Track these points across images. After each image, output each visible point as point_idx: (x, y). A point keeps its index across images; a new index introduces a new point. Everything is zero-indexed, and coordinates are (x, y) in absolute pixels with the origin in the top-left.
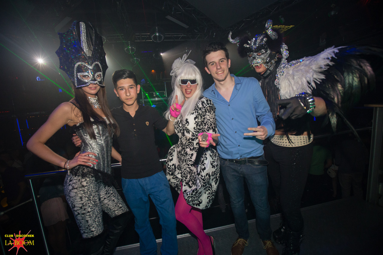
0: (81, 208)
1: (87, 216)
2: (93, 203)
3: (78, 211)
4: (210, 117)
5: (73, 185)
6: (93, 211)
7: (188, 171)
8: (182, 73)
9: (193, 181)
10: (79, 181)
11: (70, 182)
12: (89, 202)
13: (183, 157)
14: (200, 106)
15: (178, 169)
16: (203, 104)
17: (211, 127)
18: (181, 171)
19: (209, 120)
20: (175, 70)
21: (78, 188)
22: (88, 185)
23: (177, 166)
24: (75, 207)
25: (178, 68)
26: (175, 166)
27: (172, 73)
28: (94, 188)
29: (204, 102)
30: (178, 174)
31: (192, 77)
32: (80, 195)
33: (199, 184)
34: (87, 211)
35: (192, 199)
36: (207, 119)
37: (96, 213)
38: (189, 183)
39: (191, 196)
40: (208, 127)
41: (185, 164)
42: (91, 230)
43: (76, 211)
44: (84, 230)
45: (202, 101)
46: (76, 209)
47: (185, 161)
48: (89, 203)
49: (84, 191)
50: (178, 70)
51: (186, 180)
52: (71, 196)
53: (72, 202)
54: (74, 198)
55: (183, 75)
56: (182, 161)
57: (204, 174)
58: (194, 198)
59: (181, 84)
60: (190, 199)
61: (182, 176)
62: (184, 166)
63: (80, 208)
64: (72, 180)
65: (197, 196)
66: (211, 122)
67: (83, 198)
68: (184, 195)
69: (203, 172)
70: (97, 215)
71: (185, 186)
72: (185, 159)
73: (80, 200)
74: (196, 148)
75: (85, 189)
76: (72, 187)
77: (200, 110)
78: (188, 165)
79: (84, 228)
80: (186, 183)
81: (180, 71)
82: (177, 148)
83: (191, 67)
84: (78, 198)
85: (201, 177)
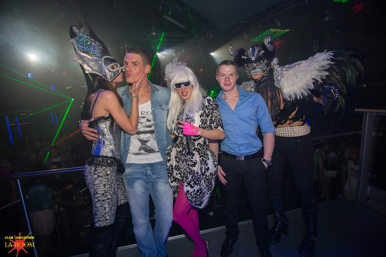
0: (103, 194)
1: (106, 202)
2: (113, 191)
3: (99, 198)
4: (217, 114)
5: (98, 174)
6: (112, 198)
7: (188, 171)
8: (174, 76)
9: (195, 181)
10: (104, 170)
11: (94, 171)
12: (110, 189)
13: (184, 157)
14: (207, 104)
15: (176, 170)
16: (210, 102)
17: (219, 124)
18: (179, 172)
19: (217, 117)
20: (168, 75)
21: (103, 177)
22: (111, 173)
23: (174, 167)
24: (97, 194)
25: (170, 73)
26: (172, 167)
27: (166, 78)
28: (115, 177)
29: (210, 100)
30: (176, 174)
31: (184, 80)
32: (104, 183)
33: (204, 184)
34: (107, 198)
35: (195, 200)
36: (215, 116)
37: (114, 201)
38: (191, 183)
39: (195, 196)
40: (216, 124)
41: (185, 164)
42: (106, 218)
43: (97, 198)
44: (99, 218)
45: (207, 99)
46: (97, 196)
47: (186, 161)
48: (110, 191)
49: (108, 179)
50: (171, 74)
51: (187, 180)
52: (95, 183)
53: (95, 189)
54: (98, 185)
55: (176, 78)
56: (182, 161)
57: (208, 174)
58: (198, 198)
59: (176, 88)
60: (194, 200)
61: (181, 176)
62: (184, 166)
63: (101, 195)
64: (97, 170)
65: (201, 196)
66: (218, 118)
67: (107, 185)
68: (187, 195)
69: (207, 172)
70: (114, 203)
71: (186, 186)
72: (186, 159)
73: (103, 187)
74: (197, 148)
75: (109, 177)
76: (97, 176)
77: (206, 108)
78: (188, 165)
79: (99, 216)
80: (187, 183)
81: (173, 74)
82: (175, 148)
83: (183, 69)
84: (102, 185)
85: (205, 177)
